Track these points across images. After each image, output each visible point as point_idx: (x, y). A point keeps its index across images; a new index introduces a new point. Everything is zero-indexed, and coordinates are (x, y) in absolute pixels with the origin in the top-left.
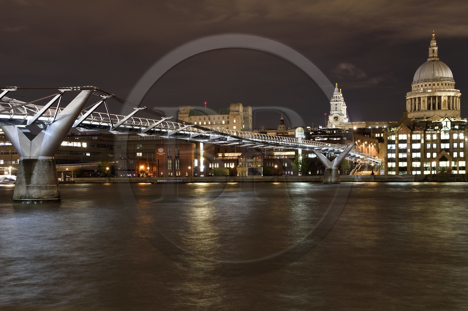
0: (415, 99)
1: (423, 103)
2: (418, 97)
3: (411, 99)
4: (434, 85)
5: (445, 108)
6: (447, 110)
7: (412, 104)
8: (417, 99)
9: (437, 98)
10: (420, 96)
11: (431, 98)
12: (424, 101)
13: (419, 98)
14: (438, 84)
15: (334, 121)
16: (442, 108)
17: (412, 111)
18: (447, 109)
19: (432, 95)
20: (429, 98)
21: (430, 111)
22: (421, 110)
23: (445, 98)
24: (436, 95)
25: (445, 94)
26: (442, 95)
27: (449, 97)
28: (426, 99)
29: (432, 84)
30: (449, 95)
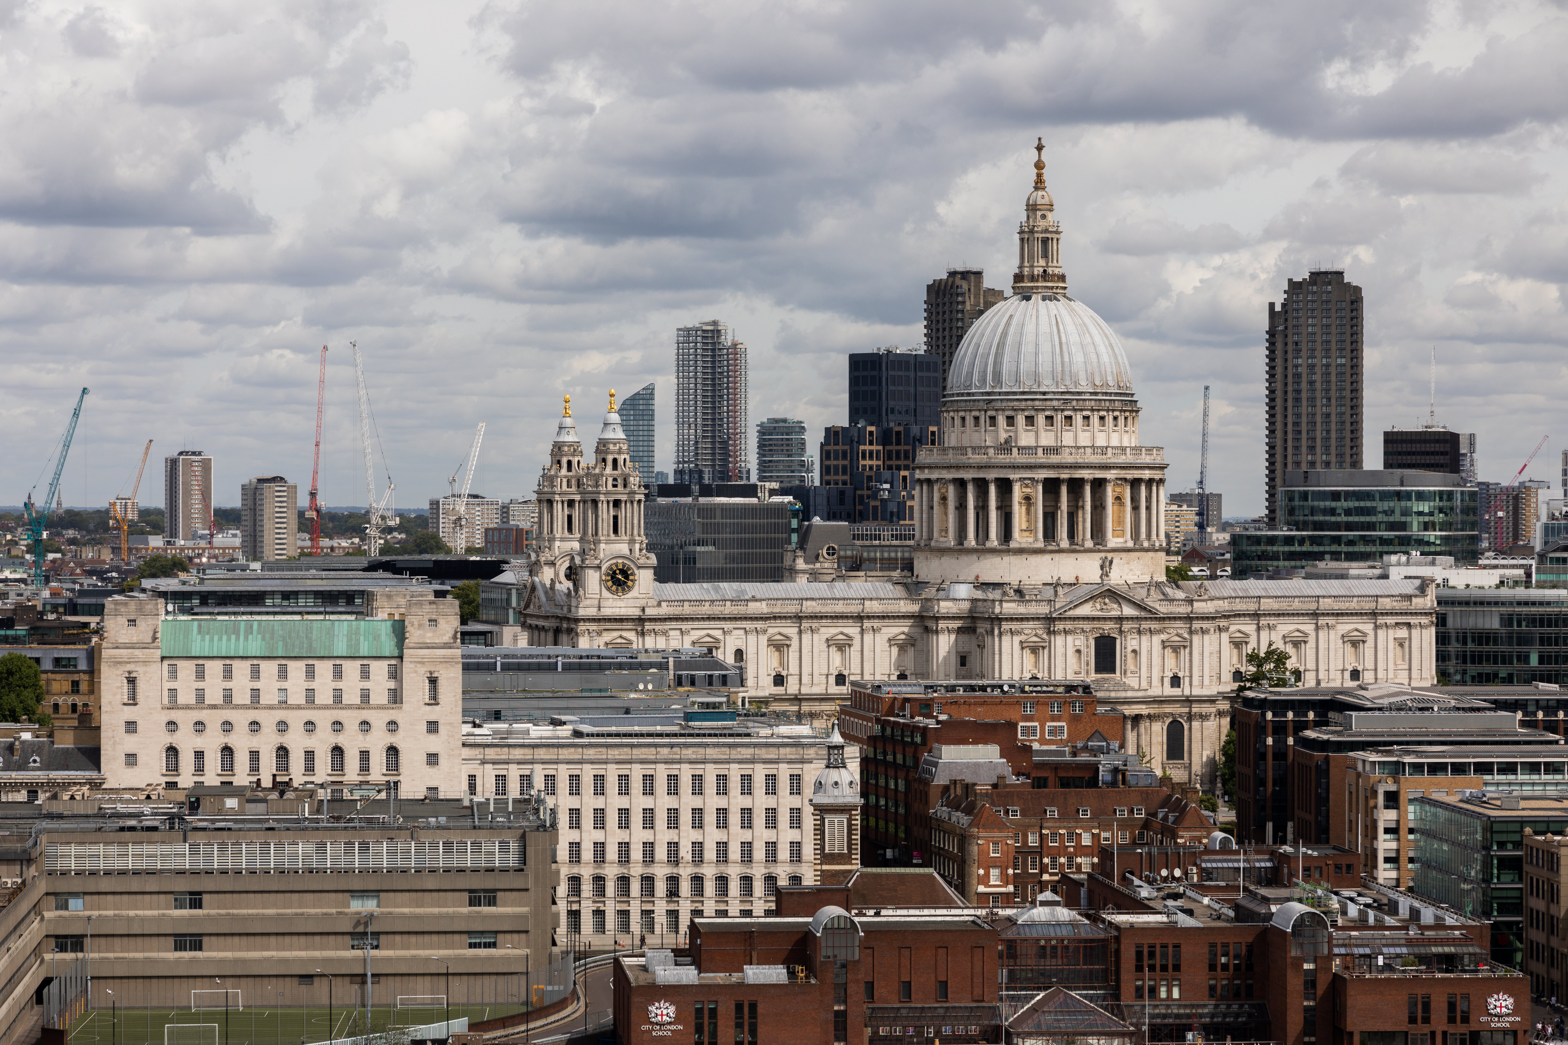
1: (1024, 508)
2: (997, 480)
3: (955, 481)
4: (1069, 421)
5: (1120, 542)
6: (1128, 550)
8: (992, 490)
9: (1088, 487)
10: (1011, 477)
11: (1064, 490)
12: (1028, 500)
13: (1005, 486)
15: (608, 589)
16: (1113, 541)
18: (1130, 544)
19: (1065, 475)
20: (1051, 487)
21: (1061, 551)
22: (1013, 545)
23: (1118, 490)
24: (1086, 474)
25: (1123, 474)
26: (1110, 475)
27: (1135, 483)
28: (1038, 491)
29: (1058, 418)
30: (1137, 475)
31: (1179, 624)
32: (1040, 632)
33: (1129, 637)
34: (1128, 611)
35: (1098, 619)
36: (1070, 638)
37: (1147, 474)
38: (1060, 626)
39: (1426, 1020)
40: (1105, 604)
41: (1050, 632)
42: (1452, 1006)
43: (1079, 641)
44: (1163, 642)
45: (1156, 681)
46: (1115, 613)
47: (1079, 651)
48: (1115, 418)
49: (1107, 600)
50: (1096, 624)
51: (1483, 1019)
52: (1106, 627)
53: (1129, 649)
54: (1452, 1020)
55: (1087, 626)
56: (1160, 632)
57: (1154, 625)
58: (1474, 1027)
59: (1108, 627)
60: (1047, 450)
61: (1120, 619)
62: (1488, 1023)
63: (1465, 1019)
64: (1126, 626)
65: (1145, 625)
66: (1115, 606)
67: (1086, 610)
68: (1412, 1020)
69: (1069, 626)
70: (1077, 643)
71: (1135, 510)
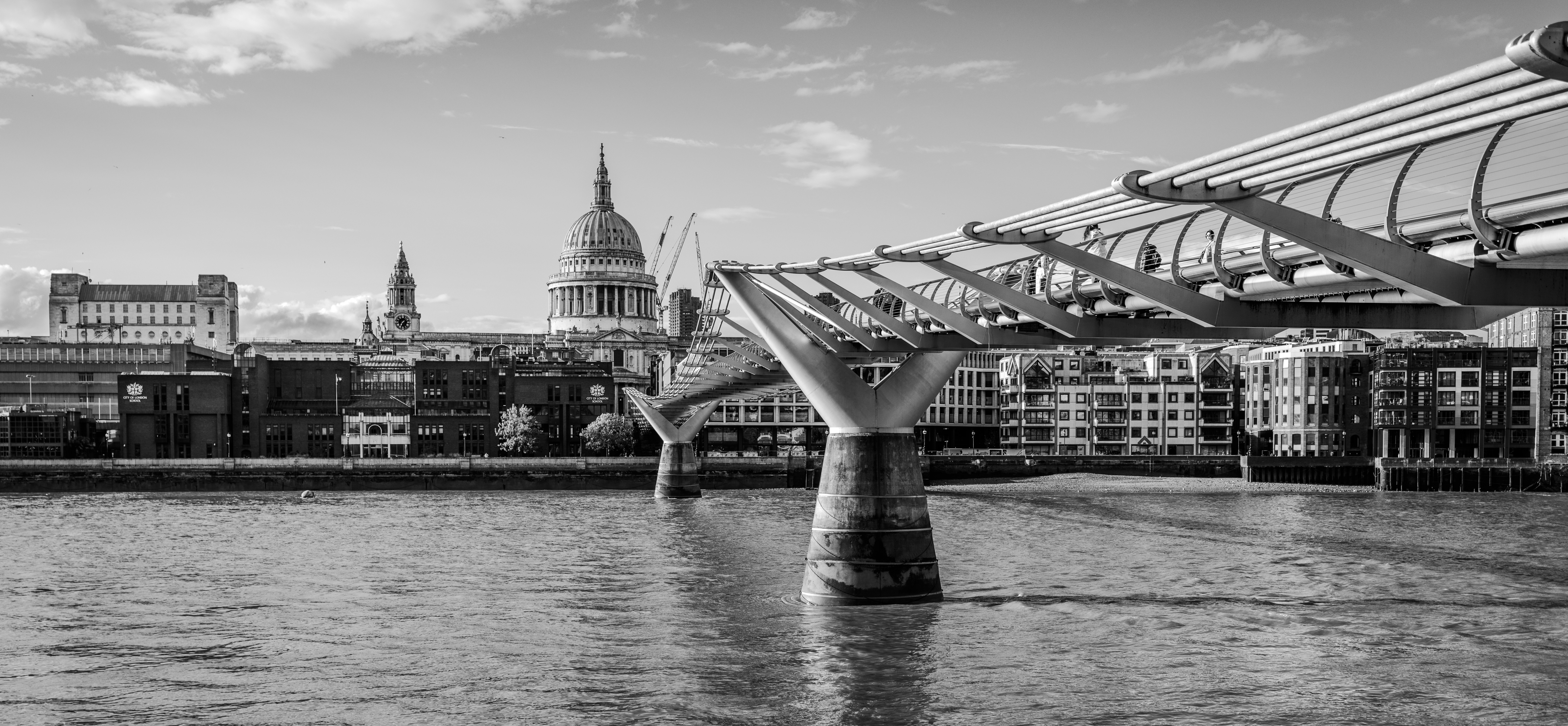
0: (571, 288)
2: (577, 287)
3: (560, 288)
4: (609, 262)
5: (631, 314)
6: (635, 317)
7: (564, 300)
8: (575, 291)
9: (616, 291)
11: (606, 290)
12: (590, 294)
13: (581, 289)
14: (617, 261)
15: (398, 327)
16: (627, 313)
17: (566, 314)
18: (637, 315)
19: (606, 283)
20: (600, 289)
21: (604, 316)
22: (584, 314)
24: (615, 283)
25: (633, 284)
26: (627, 284)
27: (639, 289)
28: (595, 292)
29: (605, 260)
30: (640, 285)
31: (652, 345)
32: (589, 347)
33: (629, 350)
34: (628, 339)
35: (615, 342)
36: (602, 350)
37: (645, 286)
38: (597, 344)
39: (558, 398)
40: (618, 336)
41: (593, 347)
42: (571, 392)
43: (607, 352)
44: (644, 352)
45: (641, 370)
46: (622, 340)
47: (606, 356)
48: (631, 262)
49: (619, 334)
50: (615, 345)
51: (588, 398)
52: (619, 346)
53: (630, 355)
54: (571, 399)
55: (610, 345)
56: (642, 348)
57: (640, 345)
58: (584, 402)
60: (599, 273)
61: (625, 342)
62: (591, 400)
63: (579, 399)
64: (628, 346)
65: (636, 345)
66: (623, 336)
67: (609, 338)
68: (550, 398)
69: (602, 345)
70: (605, 352)
71: (639, 301)
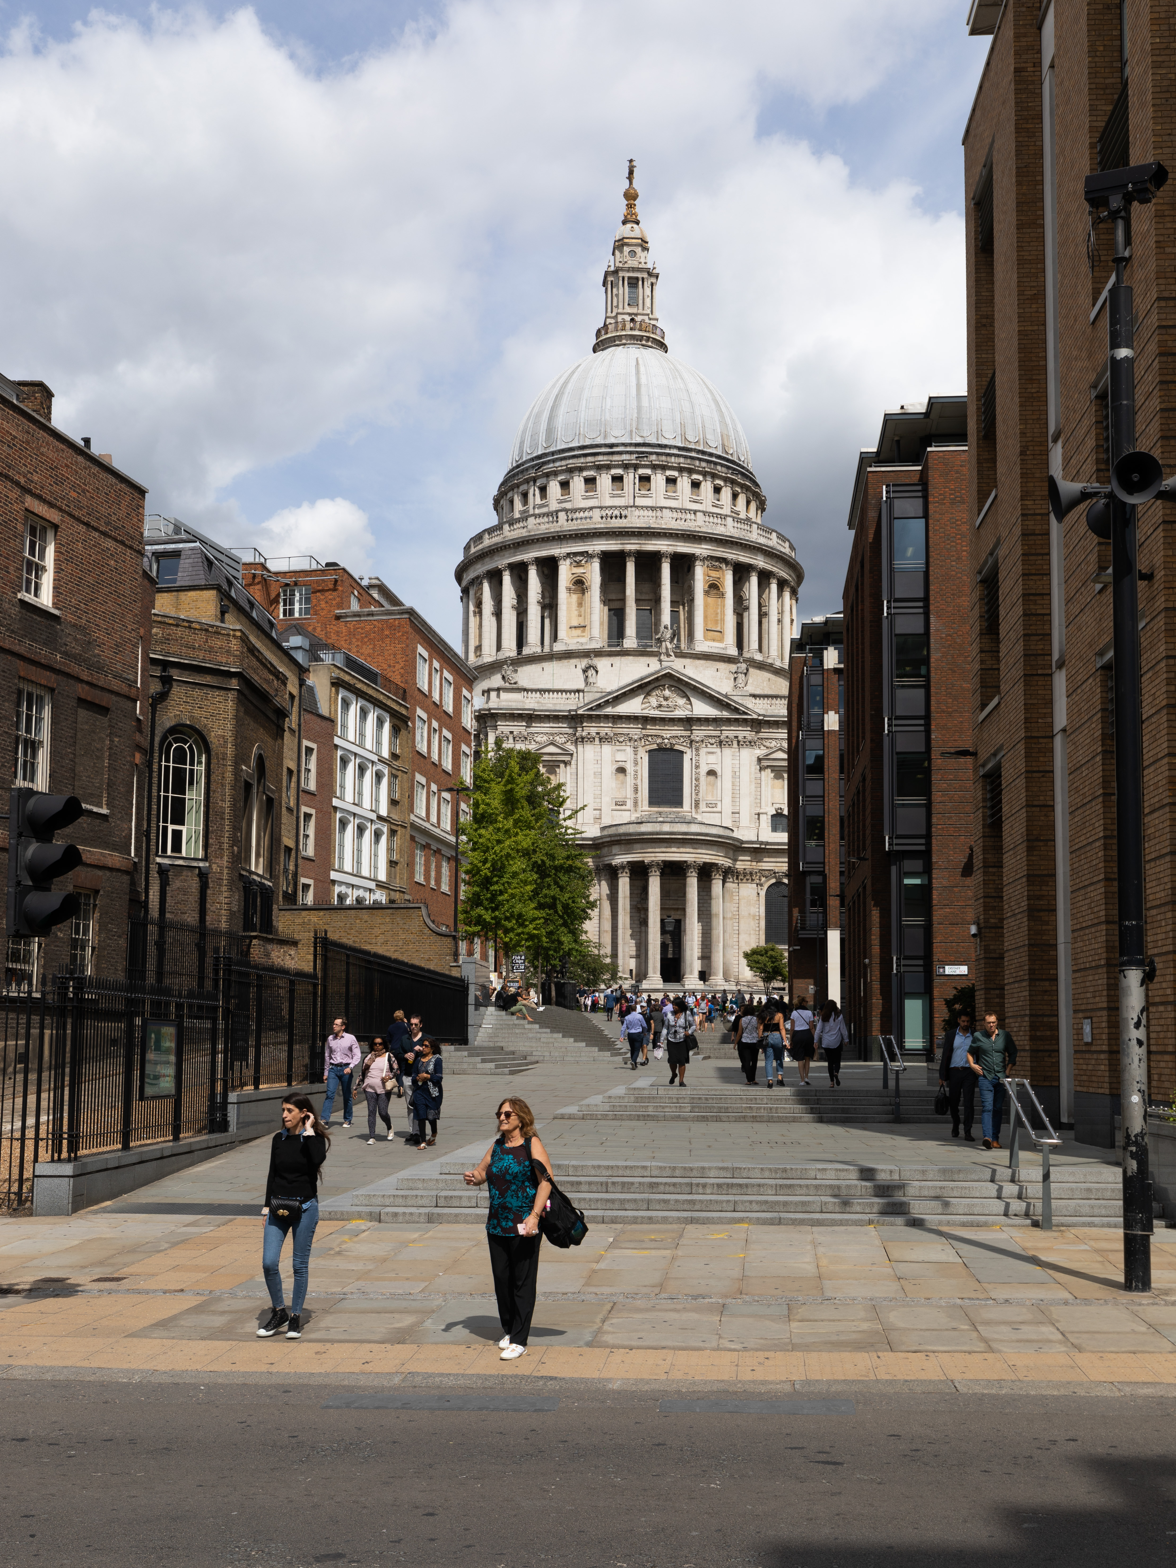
0: (520, 571)
1: (574, 596)
2: (538, 561)
6: (729, 660)
7: (497, 610)
8: (533, 576)
9: (666, 569)
10: (558, 552)
11: (630, 570)
12: (580, 584)
13: (549, 568)
16: (701, 644)
18: (733, 651)
19: (632, 545)
20: (612, 564)
21: (627, 652)
23: (714, 574)
24: (663, 546)
25: (720, 551)
26: (700, 550)
27: (740, 569)
28: (594, 573)
29: (630, 478)
30: (744, 558)
32: (560, 740)
33: (703, 751)
34: (702, 709)
35: (654, 720)
36: (607, 749)
37: (760, 562)
38: (591, 729)
40: (666, 699)
41: (575, 738)
43: (625, 754)
44: (759, 760)
45: (746, 820)
46: (679, 713)
47: (622, 770)
48: (717, 488)
49: (667, 693)
50: (652, 730)
52: (667, 734)
53: (704, 770)
55: (635, 731)
56: (751, 744)
57: (744, 733)
59: (669, 733)
61: (689, 722)
64: (699, 733)
65: (729, 732)
66: (681, 701)
67: (633, 706)
69: (606, 729)
70: (620, 757)
71: (740, 607)
